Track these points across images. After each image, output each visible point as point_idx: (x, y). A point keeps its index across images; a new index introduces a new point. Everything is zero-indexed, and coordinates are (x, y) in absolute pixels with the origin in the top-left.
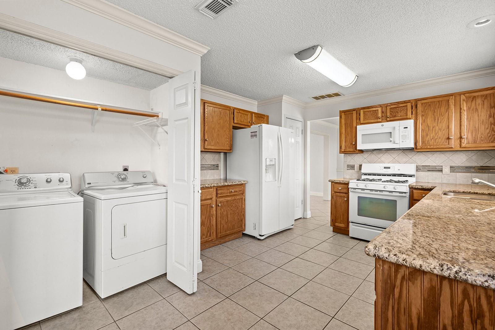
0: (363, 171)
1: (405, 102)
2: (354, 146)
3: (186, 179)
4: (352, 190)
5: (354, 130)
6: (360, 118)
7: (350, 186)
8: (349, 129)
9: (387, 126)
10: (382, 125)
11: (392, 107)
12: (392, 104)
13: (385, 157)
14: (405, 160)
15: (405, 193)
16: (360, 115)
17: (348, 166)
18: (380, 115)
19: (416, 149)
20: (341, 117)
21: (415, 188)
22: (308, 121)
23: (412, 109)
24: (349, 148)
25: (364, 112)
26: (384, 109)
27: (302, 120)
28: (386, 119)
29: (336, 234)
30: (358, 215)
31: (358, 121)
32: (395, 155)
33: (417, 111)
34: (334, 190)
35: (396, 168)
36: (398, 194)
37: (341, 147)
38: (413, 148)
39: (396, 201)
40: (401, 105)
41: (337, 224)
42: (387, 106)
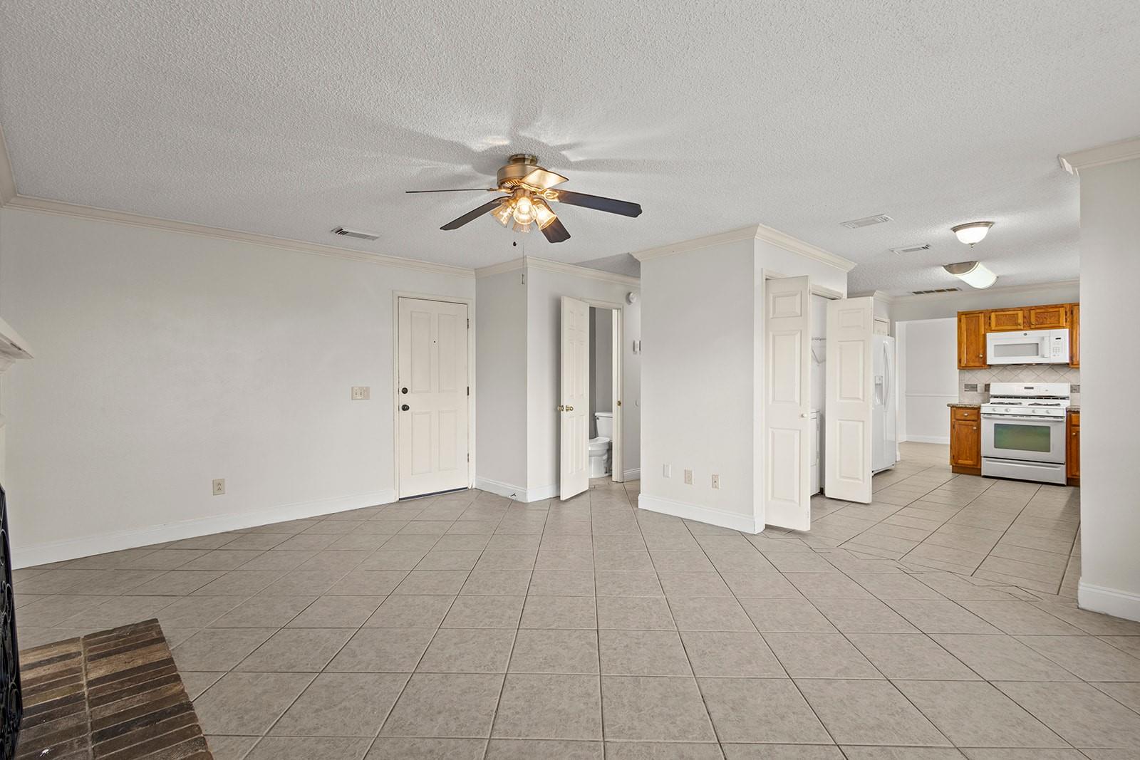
0: (992, 392)
1: (1056, 306)
2: (981, 360)
3: (861, 397)
4: (986, 416)
5: (981, 339)
6: (990, 323)
7: (983, 410)
8: (973, 337)
9: (1033, 336)
10: (1025, 334)
11: (1038, 311)
12: (1038, 307)
13: (1024, 374)
14: (1054, 377)
15: (1061, 417)
16: (990, 319)
17: (966, 386)
18: (1021, 320)
19: (1072, 364)
20: (960, 321)
21: (1074, 412)
22: (897, 323)
23: (1066, 315)
24: (974, 361)
25: (996, 315)
26: (1026, 313)
27: (887, 320)
28: (1030, 326)
29: (957, 475)
30: (995, 447)
31: (987, 327)
32: (1039, 372)
33: (1072, 318)
34: (955, 417)
35: (1042, 388)
36: (1052, 419)
37: (960, 361)
38: (1068, 364)
39: (1049, 427)
40: (1051, 310)
41: (960, 461)
42: (1030, 309)
